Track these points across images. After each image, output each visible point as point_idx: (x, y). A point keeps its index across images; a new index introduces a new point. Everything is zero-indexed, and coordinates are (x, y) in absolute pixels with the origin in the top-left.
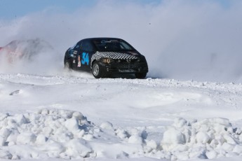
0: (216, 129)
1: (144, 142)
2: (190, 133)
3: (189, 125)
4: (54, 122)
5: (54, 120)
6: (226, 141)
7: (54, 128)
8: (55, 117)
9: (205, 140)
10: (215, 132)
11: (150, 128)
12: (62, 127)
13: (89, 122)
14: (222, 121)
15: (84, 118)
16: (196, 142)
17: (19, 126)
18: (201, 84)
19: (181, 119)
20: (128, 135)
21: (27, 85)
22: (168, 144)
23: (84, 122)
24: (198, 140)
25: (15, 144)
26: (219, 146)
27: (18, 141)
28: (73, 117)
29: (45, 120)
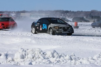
0: (36, 53)
2: (25, 55)
3: (25, 51)
6: (40, 58)
9: (31, 57)
10: (36, 54)
11: (10, 52)
14: (38, 50)
16: (28, 58)
18: (31, 35)
19: (22, 49)
22: (17, 59)
24: (28, 57)
26: (37, 60)
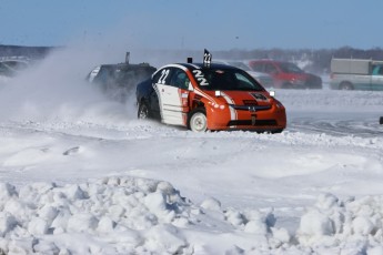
1: (269, 231)
4: (127, 198)
5: (127, 194)
7: (127, 208)
8: (128, 190)
12: (139, 205)
13: (183, 199)
15: (175, 192)
17: (71, 202)
20: (244, 220)
21: (92, 139)
23: (175, 198)
25: (65, 231)
27: (69, 226)
28: (158, 191)
29: (112, 194)
